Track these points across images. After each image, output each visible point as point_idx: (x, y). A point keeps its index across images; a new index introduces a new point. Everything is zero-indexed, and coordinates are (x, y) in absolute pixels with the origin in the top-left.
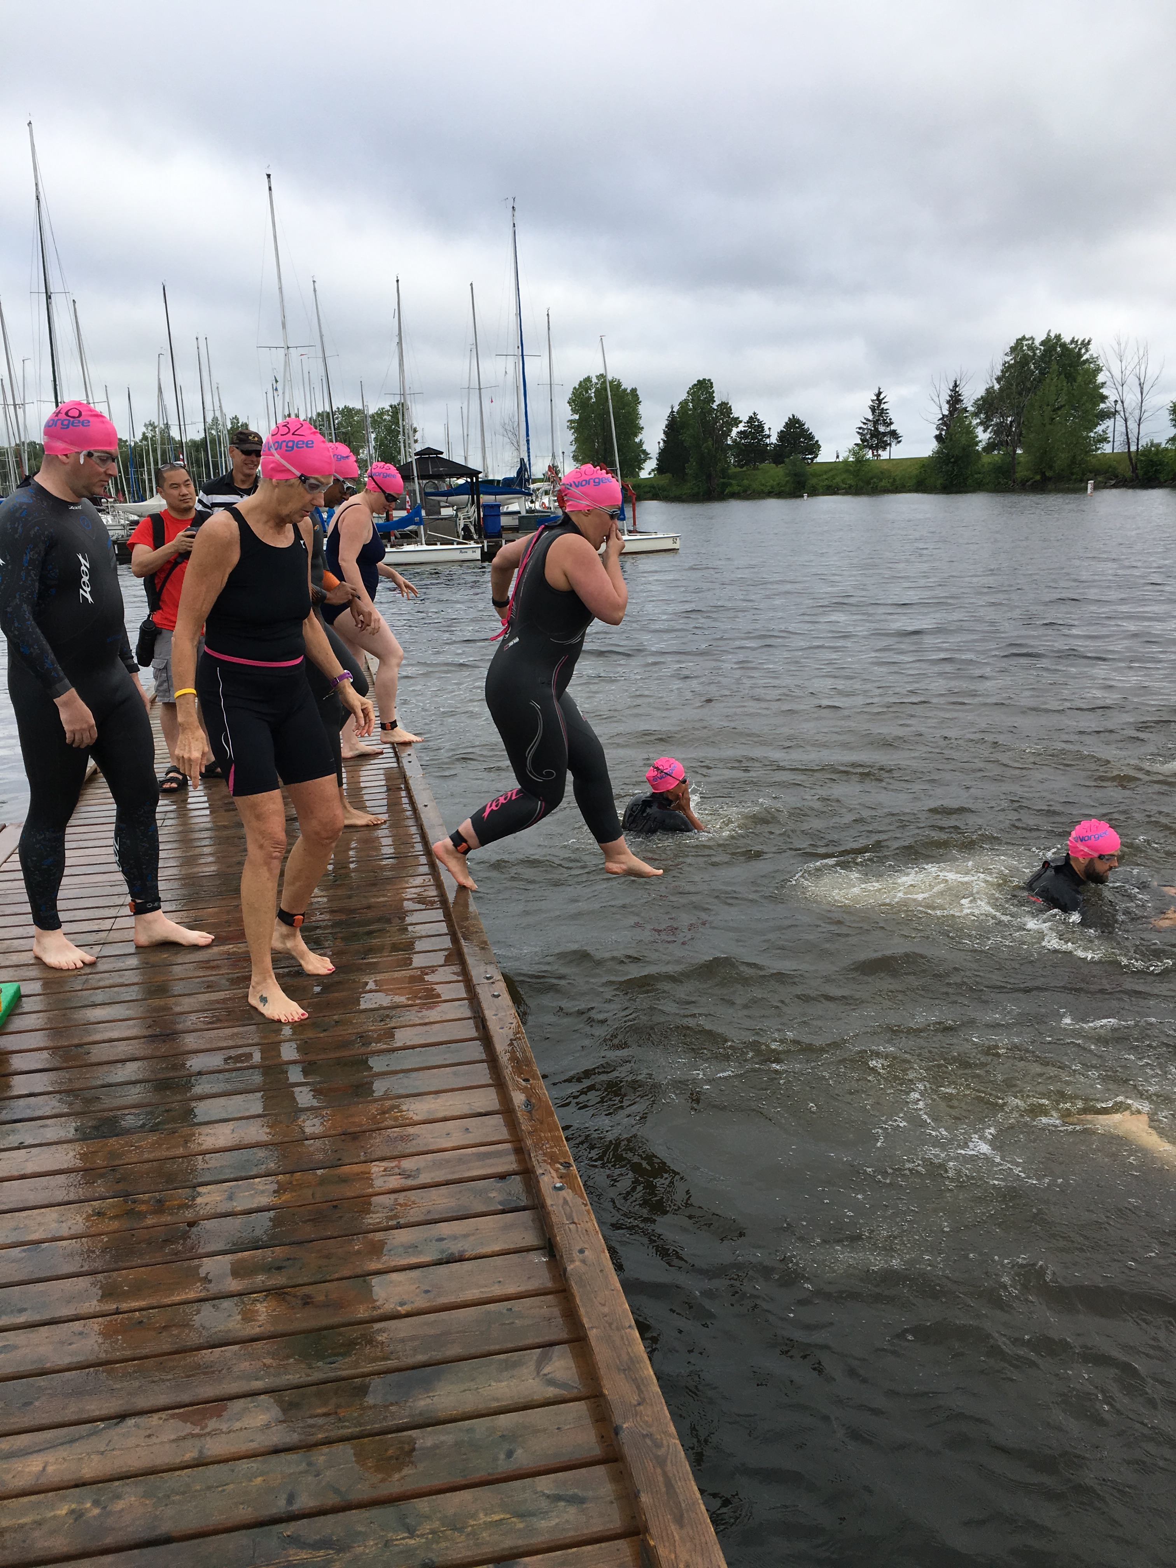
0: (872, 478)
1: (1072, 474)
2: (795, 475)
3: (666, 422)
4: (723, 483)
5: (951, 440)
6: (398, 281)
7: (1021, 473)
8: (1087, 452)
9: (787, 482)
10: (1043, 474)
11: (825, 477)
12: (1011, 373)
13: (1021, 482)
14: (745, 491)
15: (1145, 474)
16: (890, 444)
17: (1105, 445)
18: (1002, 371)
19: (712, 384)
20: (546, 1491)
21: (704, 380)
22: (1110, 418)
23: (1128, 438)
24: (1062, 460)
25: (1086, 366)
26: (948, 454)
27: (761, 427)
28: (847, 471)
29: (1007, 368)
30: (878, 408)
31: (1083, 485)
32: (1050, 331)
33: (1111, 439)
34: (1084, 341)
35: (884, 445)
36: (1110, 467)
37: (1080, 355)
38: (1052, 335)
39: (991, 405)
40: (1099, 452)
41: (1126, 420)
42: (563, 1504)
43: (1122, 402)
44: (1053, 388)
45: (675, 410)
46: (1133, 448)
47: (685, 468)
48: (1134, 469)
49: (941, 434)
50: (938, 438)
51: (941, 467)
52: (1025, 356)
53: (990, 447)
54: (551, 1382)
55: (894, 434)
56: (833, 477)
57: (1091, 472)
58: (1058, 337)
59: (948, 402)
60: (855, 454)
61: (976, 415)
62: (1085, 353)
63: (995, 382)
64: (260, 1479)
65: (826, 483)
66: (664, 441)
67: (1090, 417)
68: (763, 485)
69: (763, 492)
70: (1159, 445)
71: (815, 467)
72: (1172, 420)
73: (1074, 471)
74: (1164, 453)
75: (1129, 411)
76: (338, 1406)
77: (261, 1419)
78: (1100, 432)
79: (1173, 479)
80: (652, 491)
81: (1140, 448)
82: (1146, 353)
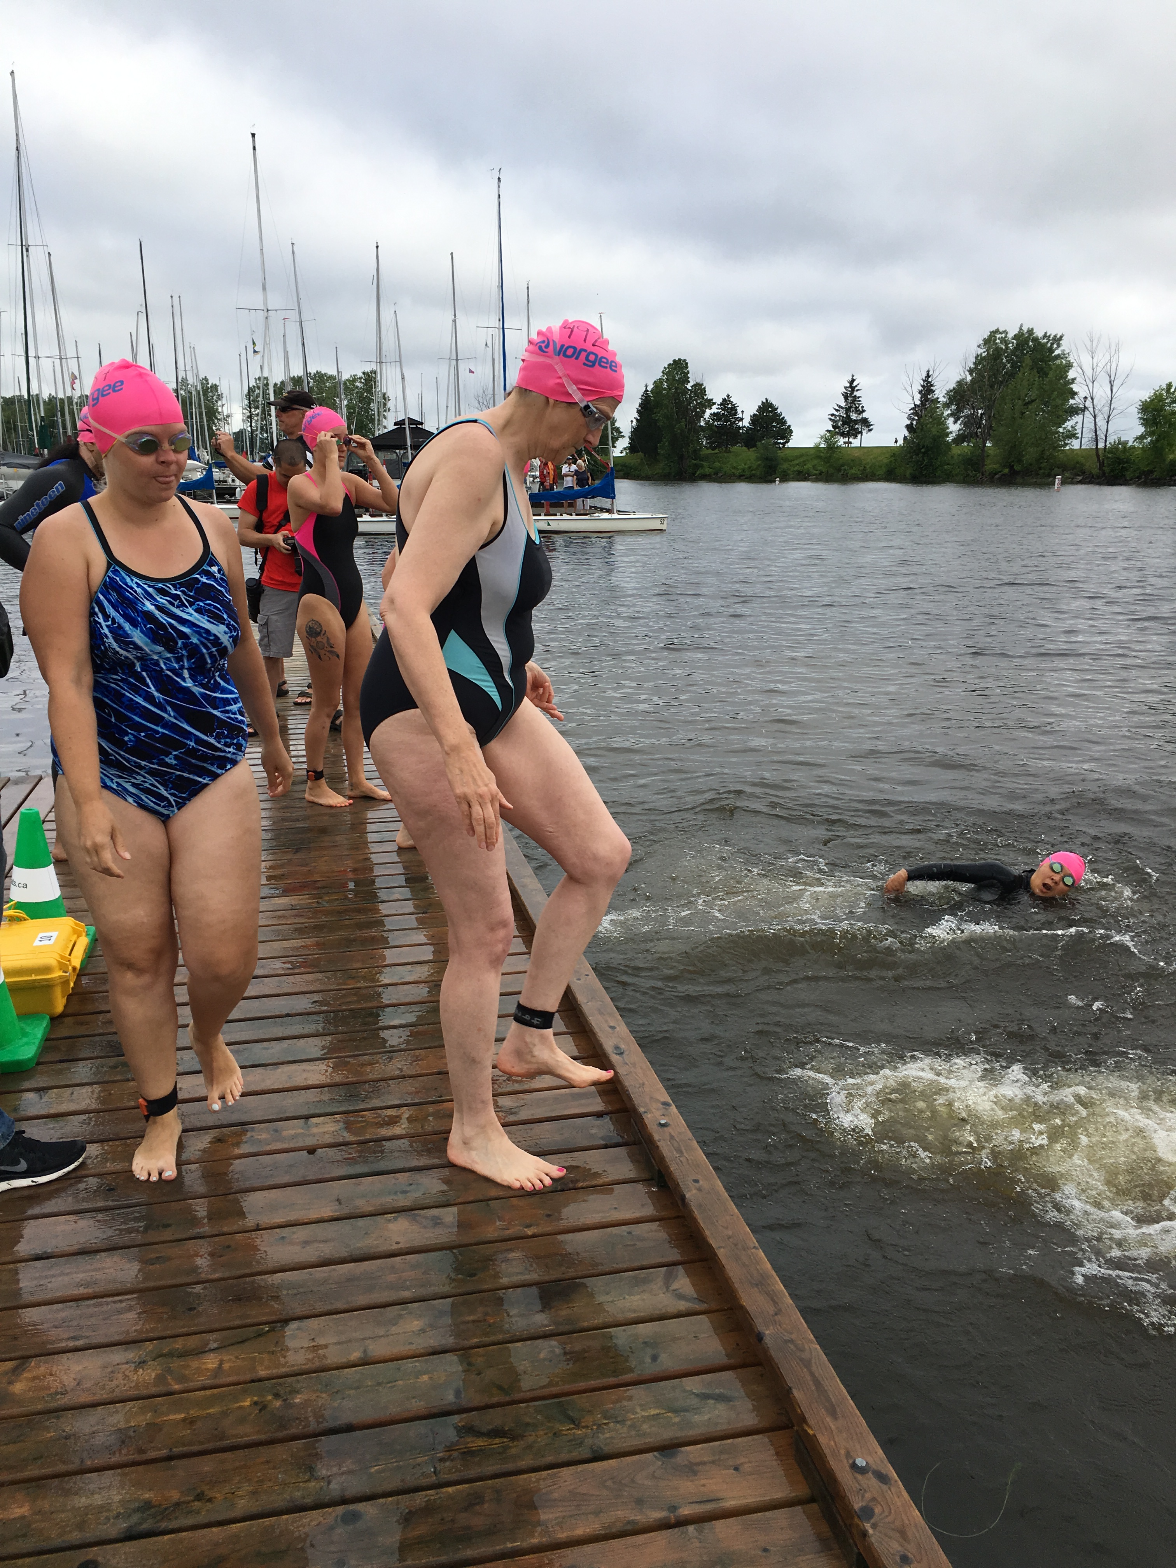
0: (843, 465)
1: (1040, 468)
2: (767, 459)
3: (640, 401)
4: (695, 465)
5: (922, 430)
6: (377, 247)
7: (990, 466)
8: (1056, 447)
9: (759, 465)
10: (1011, 467)
11: (796, 462)
12: (984, 366)
13: (990, 474)
14: (716, 474)
15: (1112, 471)
16: (861, 433)
17: (1073, 440)
18: (975, 363)
19: (687, 364)
20: (694, 1391)
21: (680, 360)
22: (1078, 414)
23: (1096, 435)
24: (1030, 454)
25: (1058, 362)
26: (918, 444)
27: (734, 409)
28: (819, 457)
29: (979, 360)
30: (851, 394)
31: (1050, 479)
32: (1022, 325)
33: (1079, 435)
34: (1055, 336)
35: (855, 433)
36: (1078, 463)
37: (1051, 350)
38: (1025, 329)
39: (962, 397)
40: (1067, 448)
41: (1095, 417)
42: (711, 1402)
43: (1092, 399)
44: (1025, 383)
45: (649, 389)
46: (1101, 445)
47: (656, 448)
48: (1102, 465)
49: (912, 424)
50: (909, 427)
51: (911, 457)
52: (998, 350)
53: (960, 439)
54: (680, 1297)
55: (865, 422)
56: (804, 464)
57: (1058, 468)
58: (1031, 331)
59: (920, 392)
60: (826, 440)
61: (946, 405)
62: (1056, 349)
63: (967, 373)
64: (425, 1378)
65: (796, 469)
66: (637, 419)
67: (1061, 413)
68: (734, 468)
69: (734, 475)
70: (1126, 442)
71: (787, 452)
72: (1140, 418)
73: (1042, 465)
74: (1131, 451)
75: (1098, 407)
76: (487, 1314)
77: (416, 1324)
78: (1069, 428)
79: (1139, 478)
80: (626, 471)
81: (1108, 445)
82: (1117, 351)
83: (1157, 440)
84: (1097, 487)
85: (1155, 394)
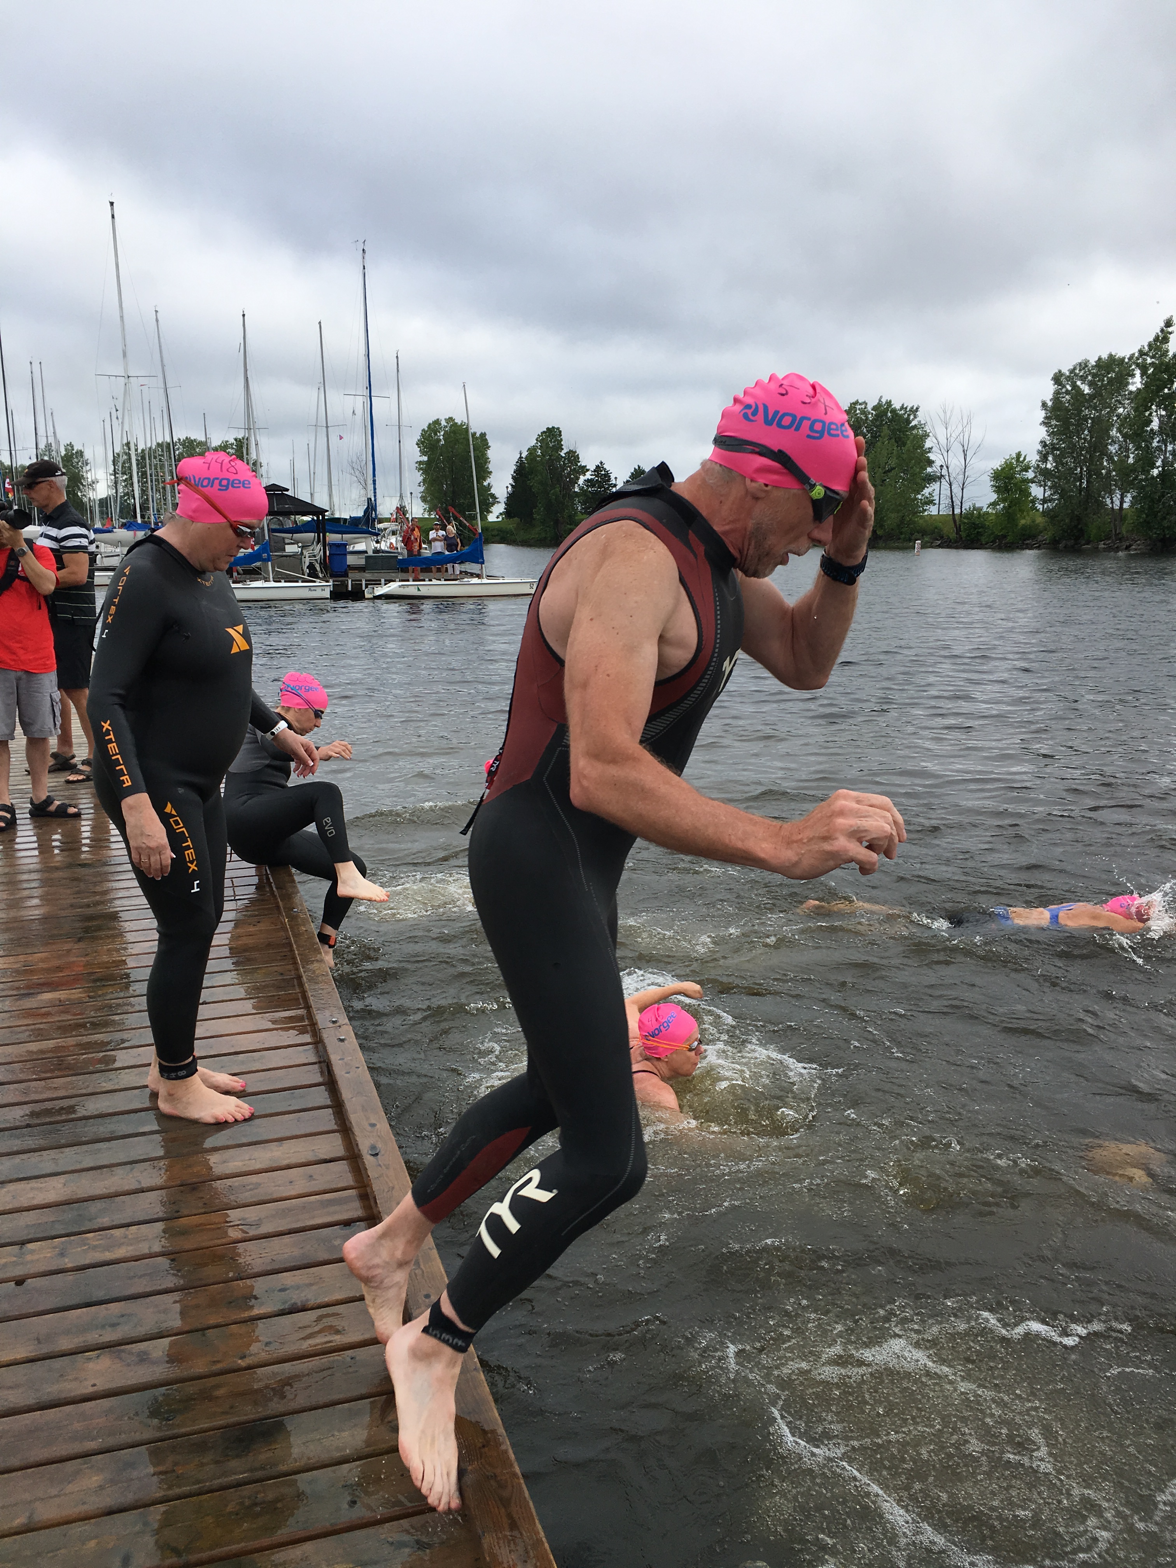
1: (901, 533)
3: (515, 467)
6: (244, 315)
8: (916, 513)
15: (968, 535)
17: (931, 507)
19: (560, 432)
20: (390, 1539)
21: (553, 428)
22: (936, 482)
23: (952, 502)
24: (892, 519)
25: (915, 431)
27: (607, 476)
31: (911, 544)
32: (881, 397)
33: (937, 502)
34: (912, 408)
36: (936, 528)
37: (908, 421)
38: (884, 401)
40: (926, 513)
41: (950, 485)
42: (406, 1550)
43: (947, 467)
44: (885, 452)
45: (524, 455)
46: (957, 511)
47: (532, 514)
48: (958, 530)
52: (858, 419)
57: (918, 532)
58: (889, 403)
62: (913, 420)
64: (92, 1544)
66: (512, 485)
67: (918, 480)
70: (981, 509)
72: (993, 486)
73: (903, 530)
74: (985, 517)
75: (953, 475)
76: (176, 1464)
77: (95, 1480)
78: (927, 495)
79: (994, 542)
80: (500, 535)
81: (964, 511)
82: (969, 422)
83: (1010, 507)
84: (954, 551)
85: (1006, 462)
